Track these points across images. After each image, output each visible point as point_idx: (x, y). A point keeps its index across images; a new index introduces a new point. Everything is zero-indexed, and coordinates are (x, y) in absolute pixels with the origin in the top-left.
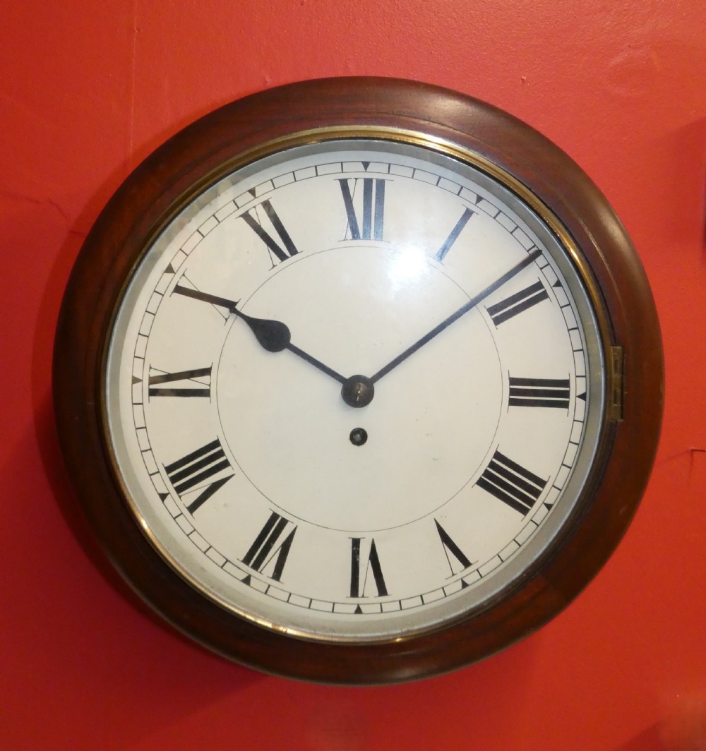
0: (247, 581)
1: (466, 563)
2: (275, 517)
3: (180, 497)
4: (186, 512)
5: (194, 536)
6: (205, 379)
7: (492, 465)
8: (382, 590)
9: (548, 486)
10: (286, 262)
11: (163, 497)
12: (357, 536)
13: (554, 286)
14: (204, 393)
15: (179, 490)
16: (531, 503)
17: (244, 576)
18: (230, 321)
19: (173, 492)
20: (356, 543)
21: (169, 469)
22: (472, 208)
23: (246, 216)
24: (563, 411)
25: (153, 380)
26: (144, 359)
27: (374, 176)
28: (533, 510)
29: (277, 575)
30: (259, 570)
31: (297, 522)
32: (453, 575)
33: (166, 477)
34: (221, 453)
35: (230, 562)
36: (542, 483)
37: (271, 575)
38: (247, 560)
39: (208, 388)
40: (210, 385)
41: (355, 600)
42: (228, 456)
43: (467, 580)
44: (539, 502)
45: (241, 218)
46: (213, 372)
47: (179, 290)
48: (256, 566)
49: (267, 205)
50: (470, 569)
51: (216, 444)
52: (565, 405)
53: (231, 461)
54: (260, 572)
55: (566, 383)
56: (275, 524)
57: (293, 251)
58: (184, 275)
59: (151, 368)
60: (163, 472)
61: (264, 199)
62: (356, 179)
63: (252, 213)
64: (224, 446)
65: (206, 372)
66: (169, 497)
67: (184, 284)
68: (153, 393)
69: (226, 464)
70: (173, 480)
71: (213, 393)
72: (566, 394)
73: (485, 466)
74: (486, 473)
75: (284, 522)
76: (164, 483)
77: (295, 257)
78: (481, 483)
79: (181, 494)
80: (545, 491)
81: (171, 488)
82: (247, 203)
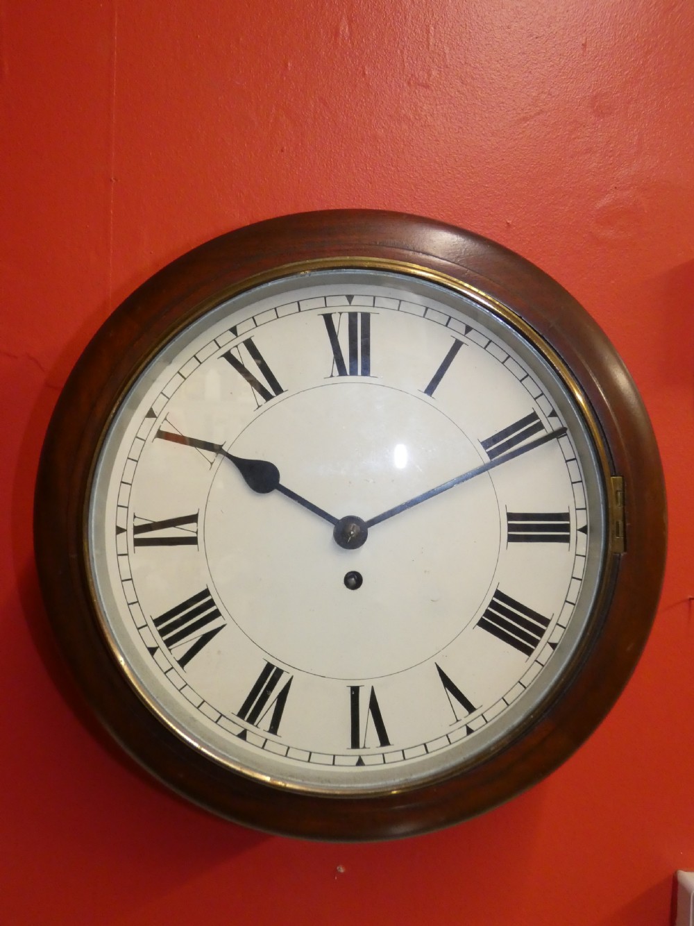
0: (243, 735)
1: (470, 708)
2: (269, 667)
3: (170, 650)
4: (177, 666)
5: (186, 691)
6: (191, 526)
7: (493, 604)
8: (384, 741)
9: (552, 624)
10: (272, 402)
11: (152, 651)
12: (355, 684)
13: (549, 416)
14: (192, 541)
15: (169, 643)
16: (535, 643)
17: (240, 730)
18: (216, 464)
19: (163, 646)
20: (355, 691)
21: (157, 622)
22: (462, 339)
23: (229, 356)
24: (564, 545)
25: (138, 530)
26: (128, 508)
27: (359, 310)
28: (537, 650)
29: (274, 728)
30: (255, 724)
31: (293, 672)
32: (457, 721)
33: (155, 630)
34: (211, 603)
35: (225, 716)
36: (546, 621)
37: (268, 729)
38: (242, 714)
39: (195, 535)
40: (197, 533)
41: (356, 751)
42: (219, 605)
43: (471, 726)
44: (543, 641)
45: (223, 358)
46: (200, 519)
47: (162, 435)
48: (252, 720)
49: (250, 345)
50: (474, 714)
51: (206, 593)
52: (566, 539)
53: (222, 610)
54: (257, 726)
55: (566, 516)
56: (270, 675)
57: (278, 390)
58: (165, 419)
59: (135, 517)
60: (151, 624)
61: (245, 337)
62: (341, 313)
63: (234, 353)
64: (214, 595)
65: (193, 519)
66: (158, 650)
67: (166, 428)
68: (138, 542)
69: (216, 614)
70: (163, 632)
71: (200, 540)
72: (567, 528)
73: (485, 606)
74: (487, 614)
75: (279, 672)
76: (153, 636)
77: (281, 396)
78: (482, 623)
79: (170, 647)
80: (548, 630)
81: (160, 641)
82: (229, 343)
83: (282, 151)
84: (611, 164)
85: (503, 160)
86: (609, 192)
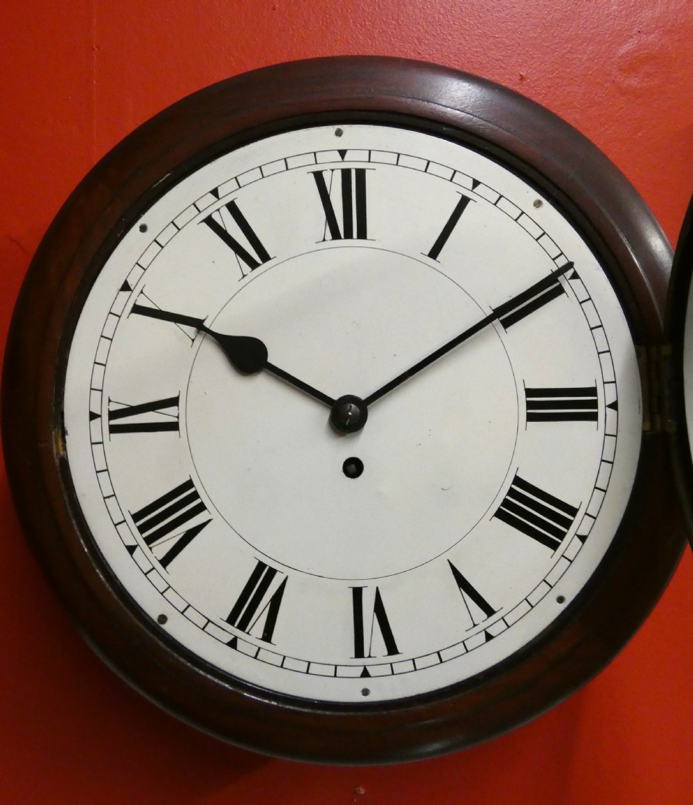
0: (233, 644)
1: (489, 611)
2: (261, 566)
3: (151, 549)
4: (159, 566)
5: (169, 594)
6: (172, 410)
7: (512, 492)
8: (392, 649)
9: (580, 514)
10: (258, 270)
11: (131, 549)
12: (358, 585)
13: (571, 278)
14: (173, 426)
15: (149, 540)
16: (562, 535)
17: (229, 638)
18: (197, 342)
19: (143, 544)
20: (357, 593)
21: (136, 517)
22: (469, 194)
23: (210, 221)
24: (590, 424)
25: (113, 415)
26: (102, 391)
27: (353, 166)
28: (564, 544)
29: (267, 636)
30: (247, 630)
31: (287, 572)
32: (475, 625)
33: (134, 527)
34: (195, 495)
35: (213, 623)
36: (573, 511)
37: (261, 637)
38: (231, 620)
39: (176, 420)
40: (178, 417)
41: (360, 661)
42: (204, 498)
43: (491, 631)
44: (570, 533)
45: (204, 224)
46: (181, 402)
47: (137, 309)
48: (242, 626)
49: (232, 207)
50: (494, 618)
51: (189, 484)
52: (594, 417)
53: (207, 504)
54: (248, 633)
55: (592, 391)
56: (262, 575)
57: (265, 257)
58: (142, 292)
59: (110, 401)
60: (130, 520)
61: (228, 200)
62: (333, 170)
63: (216, 217)
64: (198, 486)
65: (174, 402)
66: (138, 549)
67: (143, 302)
68: (114, 429)
69: (201, 508)
70: (142, 529)
71: (182, 426)
72: (594, 404)
73: (503, 494)
74: (506, 503)
75: (272, 572)
76: (132, 533)
77: (268, 264)
78: (500, 514)
79: (151, 546)
80: (577, 520)
81: (139, 538)
82: (210, 206)
83: (274, 9)
84: (633, 6)
85: (514, 7)
86: (631, 37)
